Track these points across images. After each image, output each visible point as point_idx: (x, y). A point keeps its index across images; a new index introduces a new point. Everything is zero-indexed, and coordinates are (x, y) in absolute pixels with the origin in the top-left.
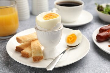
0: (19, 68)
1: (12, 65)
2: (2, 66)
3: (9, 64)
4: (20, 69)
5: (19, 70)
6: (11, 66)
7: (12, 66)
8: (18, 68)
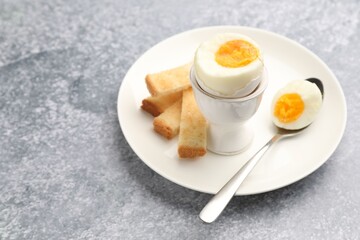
0: (49, 166)
1: (31, 156)
2: (7, 158)
3: (24, 152)
4: (50, 171)
5: (49, 174)
6: (30, 159)
7: (32, 158)
8: (46, 167)
